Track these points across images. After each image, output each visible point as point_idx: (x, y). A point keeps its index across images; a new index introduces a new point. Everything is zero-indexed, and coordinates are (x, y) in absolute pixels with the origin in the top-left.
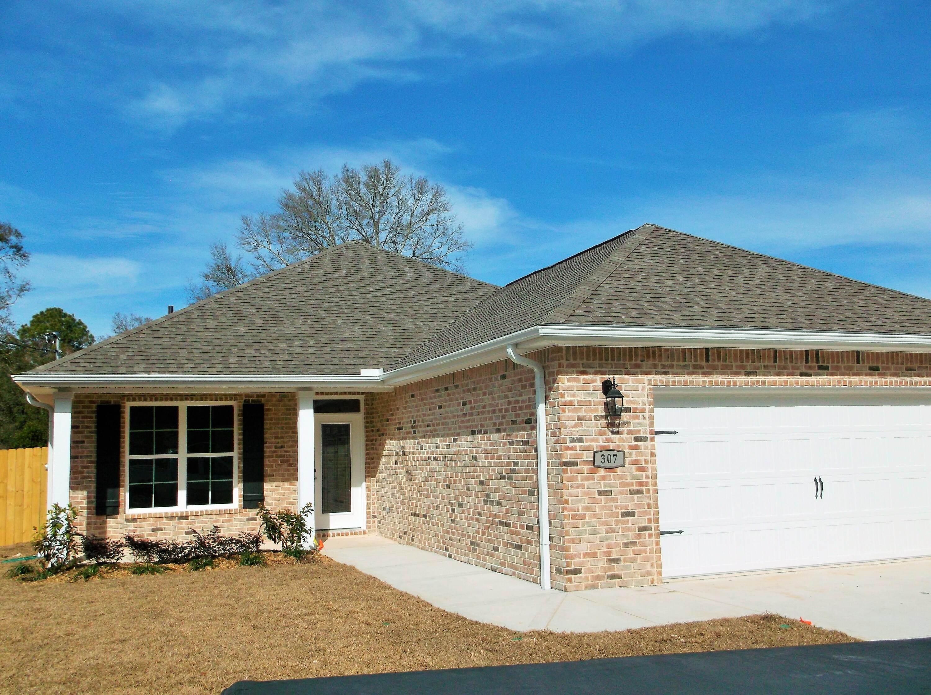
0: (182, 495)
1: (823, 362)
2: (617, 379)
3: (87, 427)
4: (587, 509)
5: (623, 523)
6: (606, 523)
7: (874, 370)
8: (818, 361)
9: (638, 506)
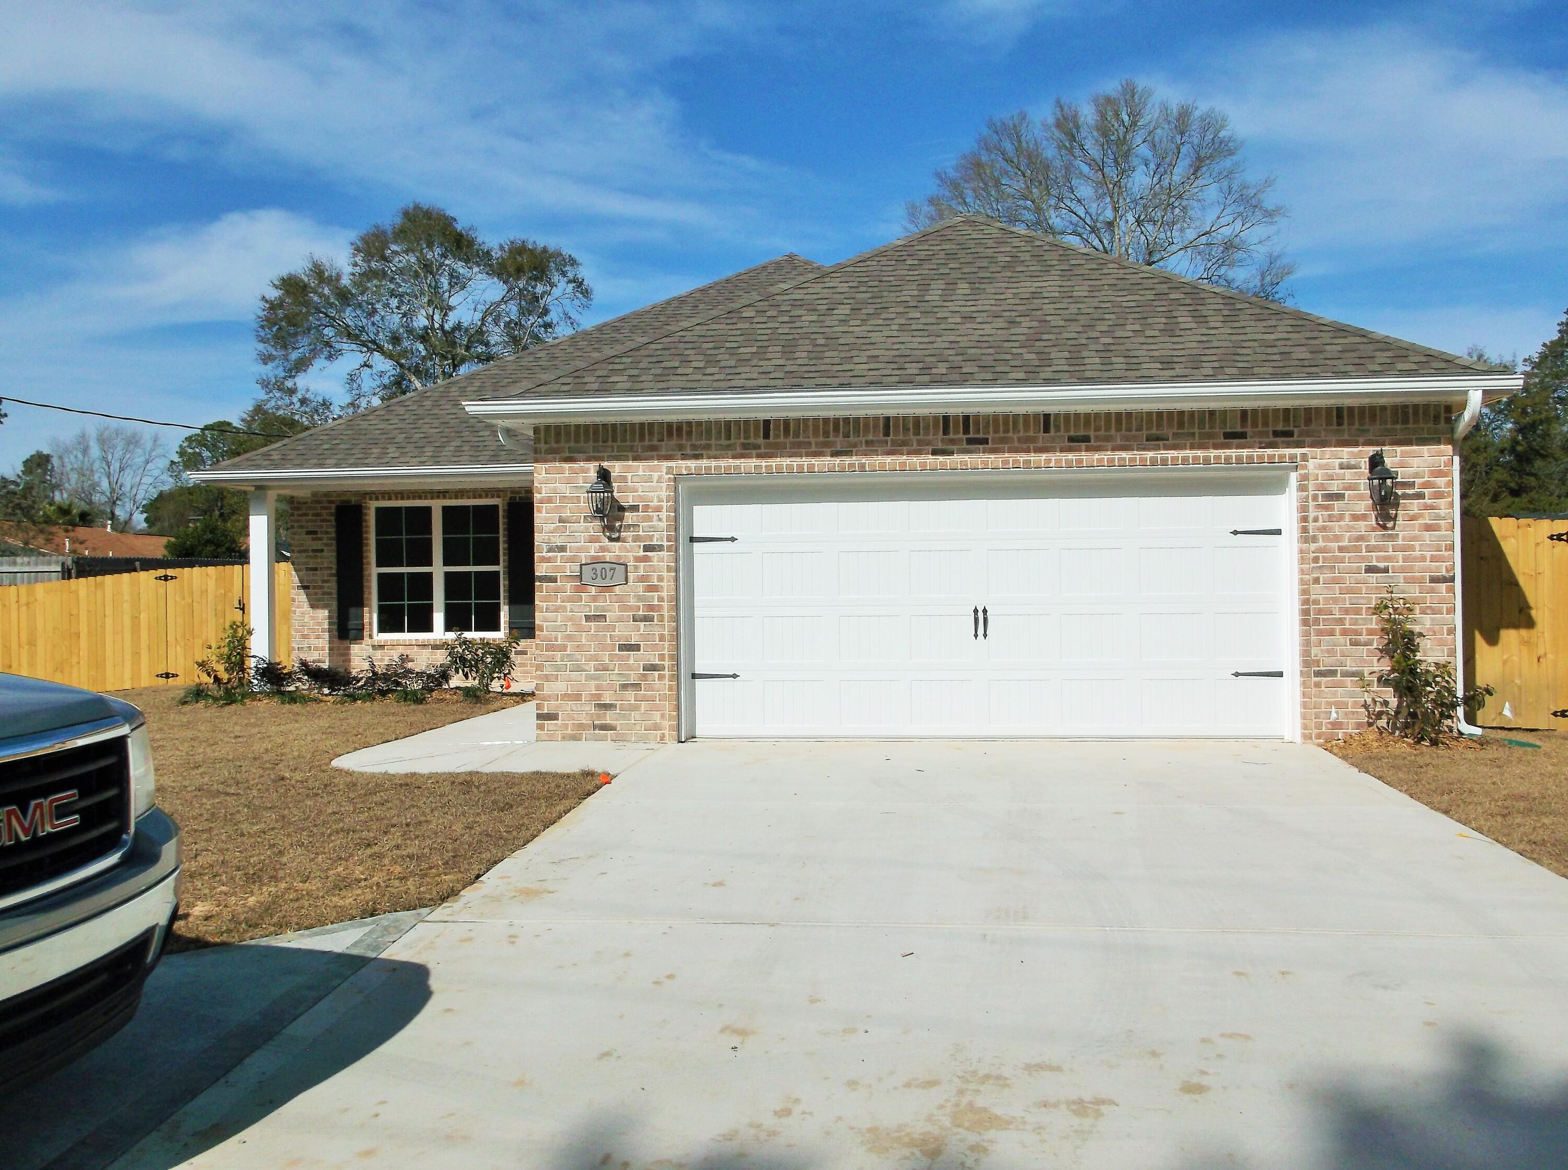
0: (439, 618)
1: (978, 431)
3: (327, 533)
4: (570, 638)
5: (621, 658)
6: (595, 658)
7: (1078, 441)
8: (966, 430)
9: (645, 637)
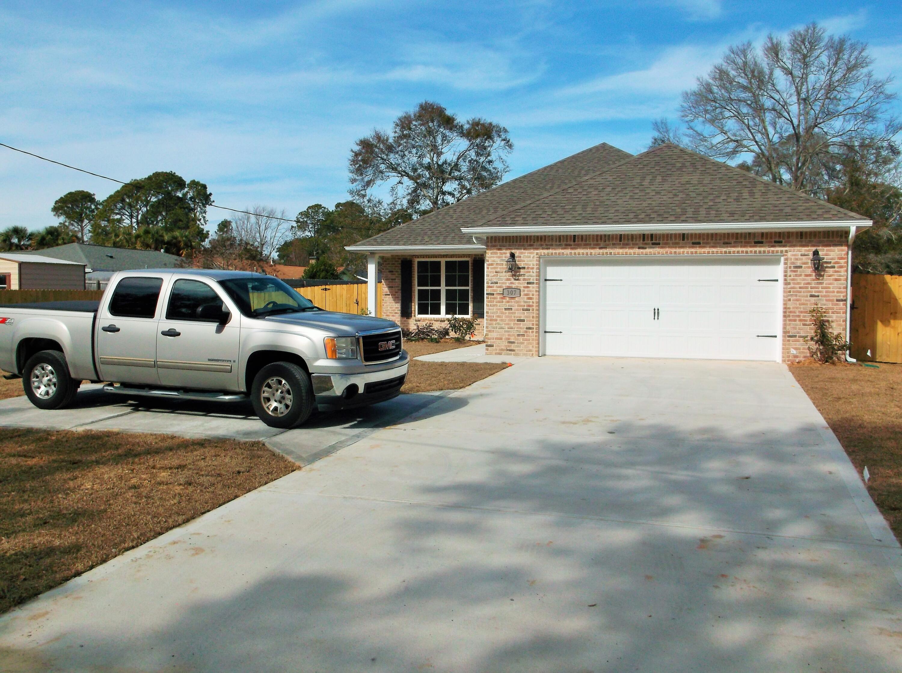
0: (443, 308)
1: (656, 240)
2: (517, 252)
4: (498, 316)
5: (517, 324)
6: (508, 324)
7: (696, 244)
8: (652, 240)
9: (527, 317)
